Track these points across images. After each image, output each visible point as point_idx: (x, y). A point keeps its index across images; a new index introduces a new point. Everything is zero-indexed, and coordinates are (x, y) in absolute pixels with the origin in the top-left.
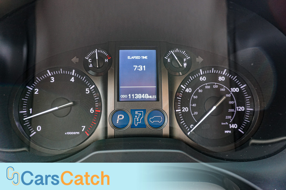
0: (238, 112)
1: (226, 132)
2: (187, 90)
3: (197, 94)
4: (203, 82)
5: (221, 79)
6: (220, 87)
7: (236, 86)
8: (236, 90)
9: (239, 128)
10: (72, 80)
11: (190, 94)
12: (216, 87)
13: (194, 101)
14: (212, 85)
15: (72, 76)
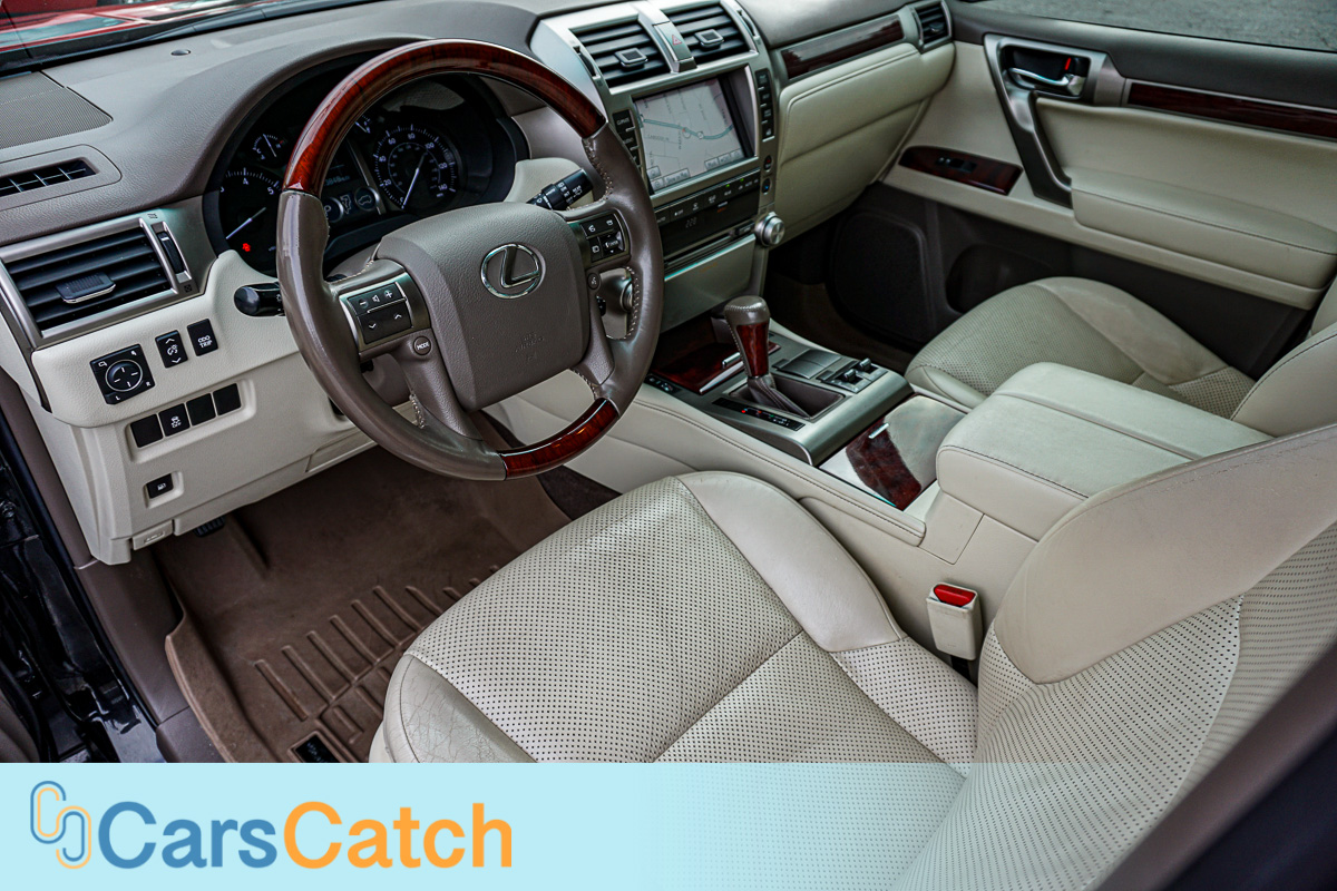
0: (442, 170)
1: (439, 195)
2: (381, 160)
3: (392, 161)
4: (394, 145)
5: (411, 136)
6: (413, 147)
7: (430, 141)
8: (431, 145)
9: (449, 187)
10: (246, 182)
11: (385, 163)
12: (409, 147)
13: (393, 170)
14: (404, 147)
15: (243, 177)
